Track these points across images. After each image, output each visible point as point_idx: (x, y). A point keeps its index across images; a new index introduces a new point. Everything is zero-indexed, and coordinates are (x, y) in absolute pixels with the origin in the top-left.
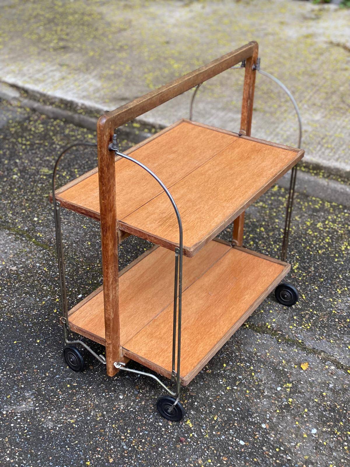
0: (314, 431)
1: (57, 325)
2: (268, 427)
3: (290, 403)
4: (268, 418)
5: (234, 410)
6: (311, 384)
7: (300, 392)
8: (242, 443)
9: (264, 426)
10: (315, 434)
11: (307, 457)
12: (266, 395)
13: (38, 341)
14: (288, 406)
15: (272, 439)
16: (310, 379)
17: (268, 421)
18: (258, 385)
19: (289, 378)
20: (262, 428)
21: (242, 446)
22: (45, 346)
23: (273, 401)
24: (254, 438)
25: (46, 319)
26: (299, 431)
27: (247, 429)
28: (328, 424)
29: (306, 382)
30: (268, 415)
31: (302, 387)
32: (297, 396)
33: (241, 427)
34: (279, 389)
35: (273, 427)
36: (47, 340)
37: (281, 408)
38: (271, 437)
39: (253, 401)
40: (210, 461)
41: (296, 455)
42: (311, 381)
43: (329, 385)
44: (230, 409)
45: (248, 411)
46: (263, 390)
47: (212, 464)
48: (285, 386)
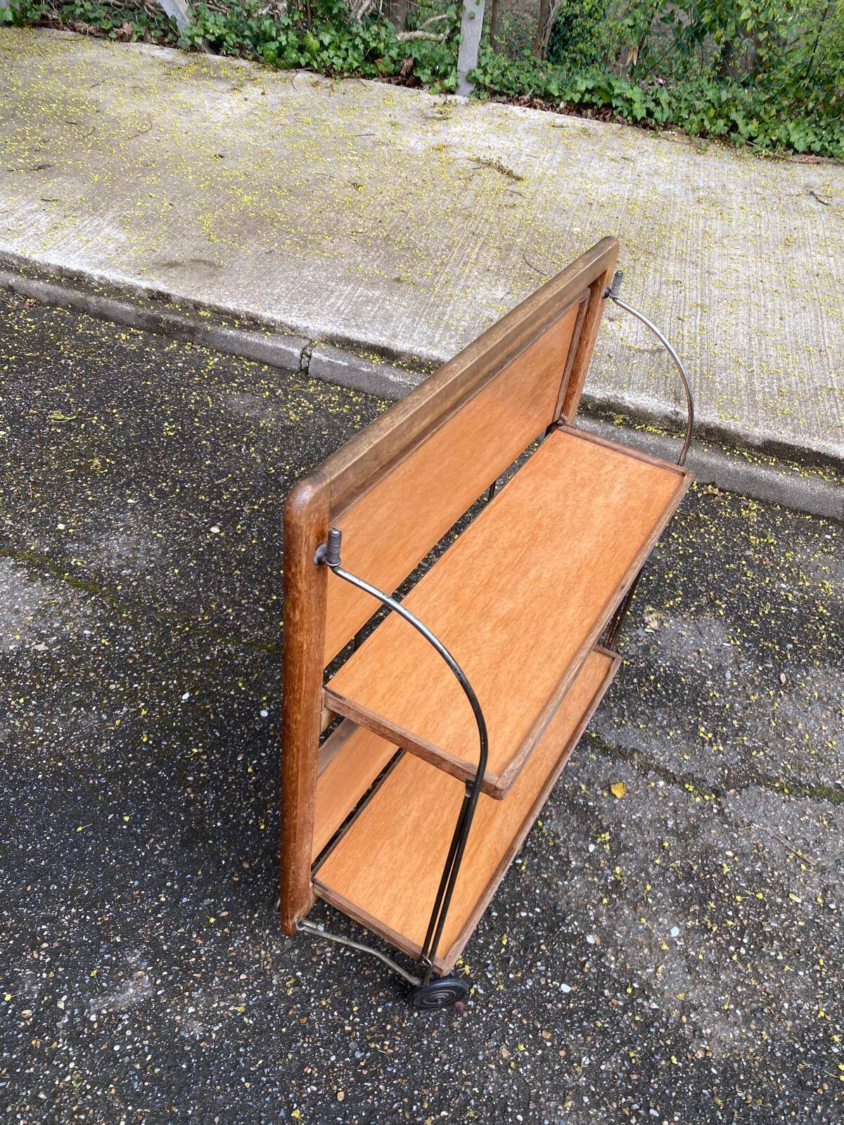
0: (675, 932)
1: (155, 773)
2: (598, 943)
3: (619, 878)
4: (592, 918)
5: (531, 915)
6: (638, 825)
7: (626, 849)
8: (565, 988)
9: (591, 939)
10: (679, 938)
11: (681, 996)
12: (576, 867)
13: (127, 819)
14: (616, 884)
15: (612, 966)
16: (634, 817)
17: (594, 926)
18: (555, 845)
19: (600, 821)
20: (590, 945)
21: (569, 996)
22: (142, 829)
23: (590, 879)
24: (583, 973)
25: (130, 760)
26: (651, 938)
27: (565, 954)
28: (692, 910)
29: (629, 823)
30: (591, 913)
31: (627, 837)
32: (625, 858)
33: (552, 951)
34: (592, 848)
35: (607, 939)
36: (143, 812)
37: (608, 893)
38: (611, 962)
39: (557, 885)
40: (522, 1047)
41: (662, 994)
42: (637, 821)
43: (666, 823)
44: (524, 914)
45: (555, 911)
46: (567, 856)
47: (527, 1053)
48: (599, 840)
